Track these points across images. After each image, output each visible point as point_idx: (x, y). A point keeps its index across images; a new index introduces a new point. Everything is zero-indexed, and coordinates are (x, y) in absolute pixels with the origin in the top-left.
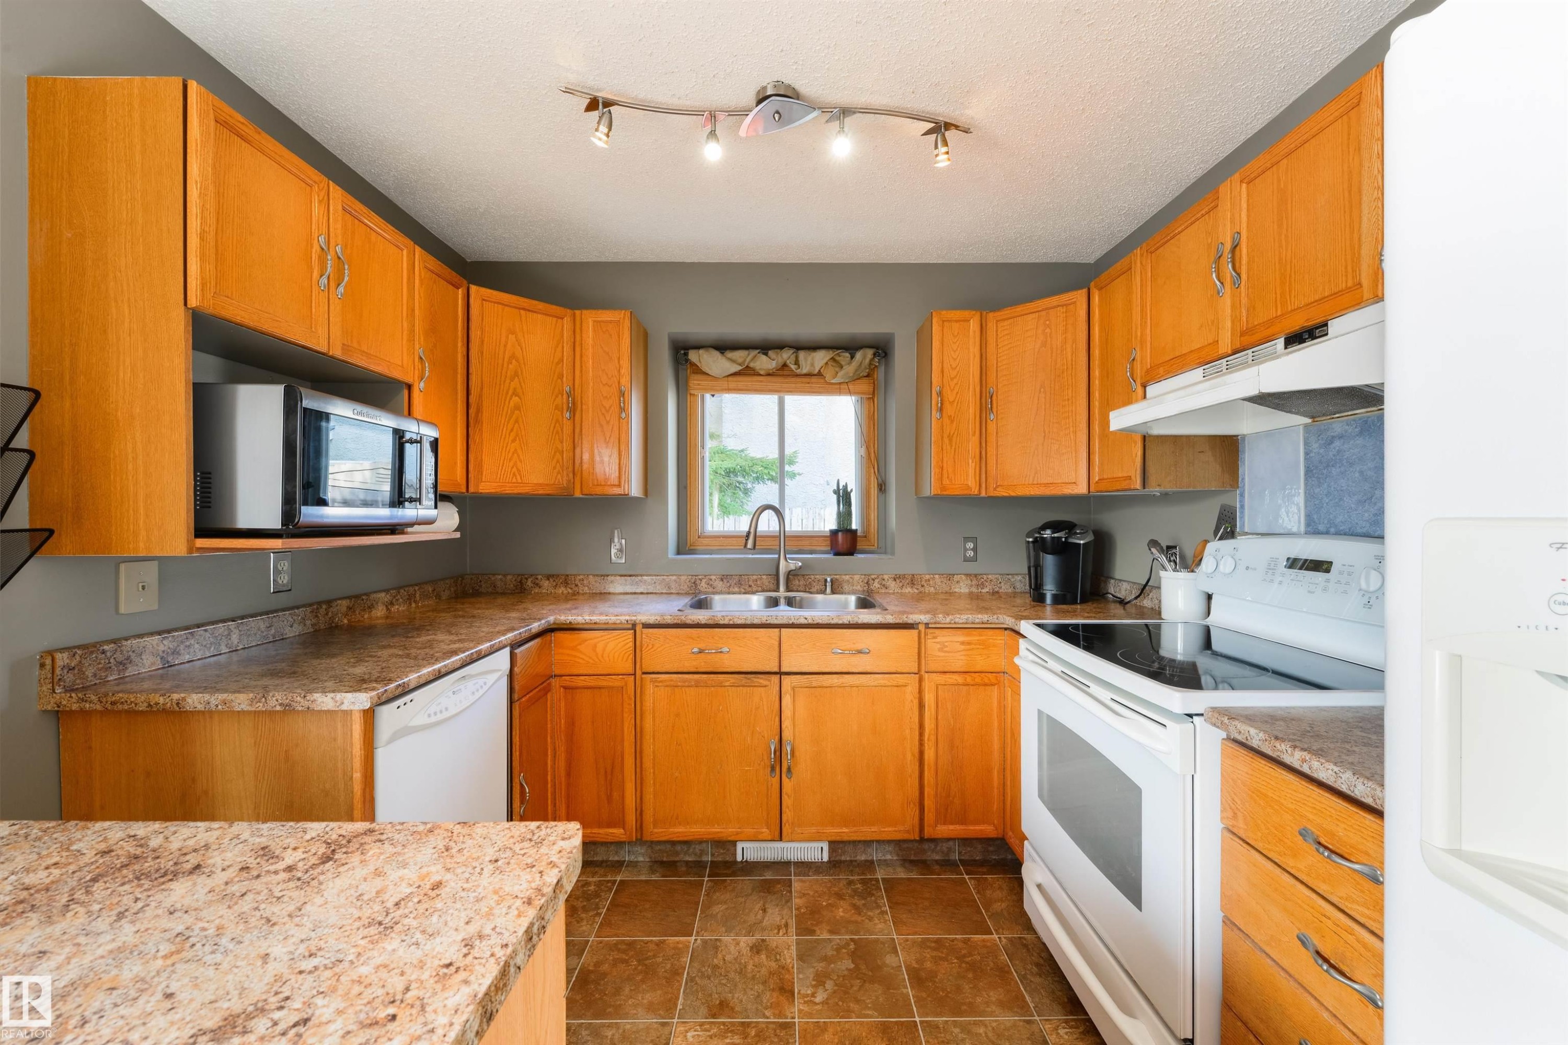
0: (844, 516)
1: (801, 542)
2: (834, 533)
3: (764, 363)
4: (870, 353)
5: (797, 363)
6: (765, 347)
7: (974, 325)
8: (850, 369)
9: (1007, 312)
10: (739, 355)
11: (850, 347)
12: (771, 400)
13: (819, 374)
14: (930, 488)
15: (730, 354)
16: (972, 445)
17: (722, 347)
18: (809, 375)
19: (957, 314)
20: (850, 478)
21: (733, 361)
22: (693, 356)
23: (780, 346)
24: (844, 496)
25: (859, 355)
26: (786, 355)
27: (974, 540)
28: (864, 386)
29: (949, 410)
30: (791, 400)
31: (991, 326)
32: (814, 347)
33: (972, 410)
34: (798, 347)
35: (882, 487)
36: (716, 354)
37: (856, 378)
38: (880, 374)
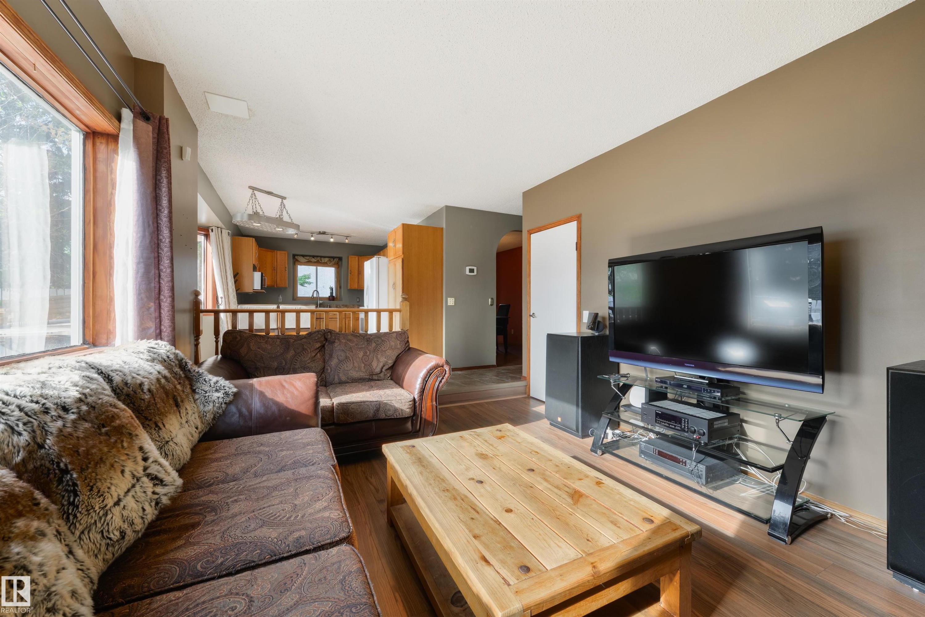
0: (332, 293)
1: (322, 299)
2: (329, 297)
3: (313, 260)
4: (337, 259)
5: (321, 260)
6: (313, 257)
7: (357, 259)
8: (333, 262)
9: (362, 257)
10: (308, 258)
11: (334, 258)
12: (314, 268)
13: (326, 263)
14: (349, 288)
15: (306, 257)
16: (356, 280)
17: (303, 256)
18: (324, 263)
19: (354, 256)
20: (333, 285)
21: (306, 259)
22: (296, 257)
23: (317, 256)
24: (332, 289)
25: (335, 260)
26: (319, 258)
27: (359, 298)
28: (336, 266)
29: (352, 273)
30: (318, 268)
31: (360, 259)
32: (325, 257)
33: (356, 274)
34: (321, 257)
35: (340, 287)
36: (302, 257)
37: (334, 264)
38: (340, 263)
